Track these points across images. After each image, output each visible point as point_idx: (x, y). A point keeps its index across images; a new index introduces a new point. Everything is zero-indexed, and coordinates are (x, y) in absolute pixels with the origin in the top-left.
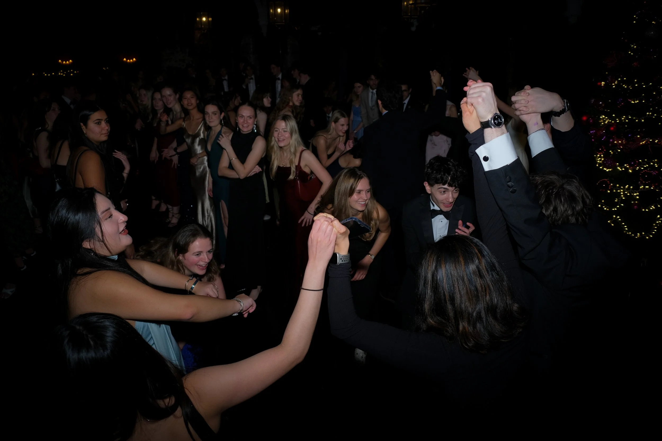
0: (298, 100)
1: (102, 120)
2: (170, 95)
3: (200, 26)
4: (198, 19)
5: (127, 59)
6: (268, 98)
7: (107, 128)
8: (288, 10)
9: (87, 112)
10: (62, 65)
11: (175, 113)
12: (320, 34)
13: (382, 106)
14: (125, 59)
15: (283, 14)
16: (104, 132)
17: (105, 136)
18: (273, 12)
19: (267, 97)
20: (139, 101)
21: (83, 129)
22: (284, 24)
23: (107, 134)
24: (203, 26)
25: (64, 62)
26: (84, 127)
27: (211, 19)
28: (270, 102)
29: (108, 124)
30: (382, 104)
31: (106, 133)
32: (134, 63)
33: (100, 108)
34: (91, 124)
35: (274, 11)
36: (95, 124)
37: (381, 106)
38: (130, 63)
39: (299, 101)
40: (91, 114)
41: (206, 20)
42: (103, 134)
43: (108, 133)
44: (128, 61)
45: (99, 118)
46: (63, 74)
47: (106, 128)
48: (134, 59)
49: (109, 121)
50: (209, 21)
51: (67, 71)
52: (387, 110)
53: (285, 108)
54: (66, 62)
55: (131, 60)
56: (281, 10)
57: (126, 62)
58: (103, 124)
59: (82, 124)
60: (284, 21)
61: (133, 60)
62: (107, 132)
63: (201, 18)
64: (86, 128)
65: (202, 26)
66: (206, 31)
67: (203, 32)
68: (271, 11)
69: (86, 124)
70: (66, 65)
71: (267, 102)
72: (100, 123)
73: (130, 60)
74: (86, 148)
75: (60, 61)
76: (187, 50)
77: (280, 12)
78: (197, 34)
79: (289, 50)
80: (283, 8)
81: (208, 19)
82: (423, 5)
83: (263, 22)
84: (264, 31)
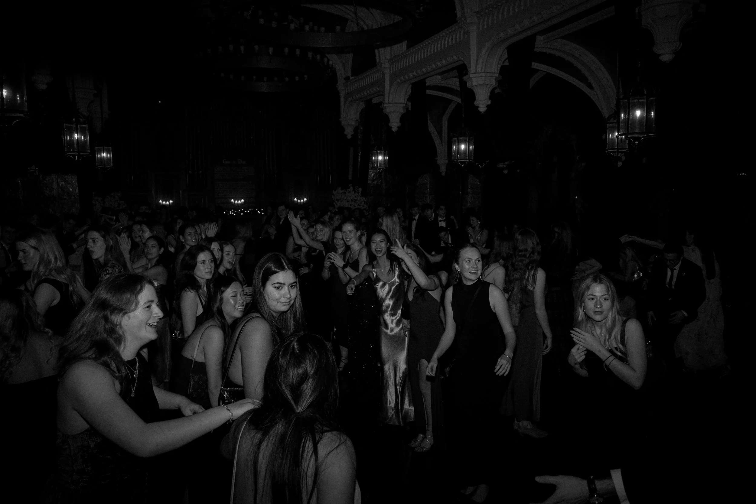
3: (375, 165)
4: (374, 158)
5: (298, 200)
8: (473, 146)
10: (234, 204)
12: (506, 172)
14: (296, 199)
15: (467, 150)
18: (456, 149)
22: (468, 160)
25: (236, 202)
32: (305, 203)
33: (286, 267)
35: (457, 147)
38: (300, 203)
41: (382, 159)
44: (299, 201)
46: (234, 213)
48: (305, 199)
51: (237, 210)
54: (238, 201)
55: (302, 201)
56: (465, 147)
60: (467, 158)
61: (303, 200)
63: (377, 156)
65: (377, 165)
66: (381, 170)
67: (378, 171)
68: (454, 148)
70: (238, 204)
73: (300, 200)
75: (232, 200)
76: (360, 189)
77: (464, 149)
78: (372, 174)
79: (469, 190)
80: (468, 143)
81: (384, 158)
82: (636, 136)
83: (442, 160)
84: (443, 169)
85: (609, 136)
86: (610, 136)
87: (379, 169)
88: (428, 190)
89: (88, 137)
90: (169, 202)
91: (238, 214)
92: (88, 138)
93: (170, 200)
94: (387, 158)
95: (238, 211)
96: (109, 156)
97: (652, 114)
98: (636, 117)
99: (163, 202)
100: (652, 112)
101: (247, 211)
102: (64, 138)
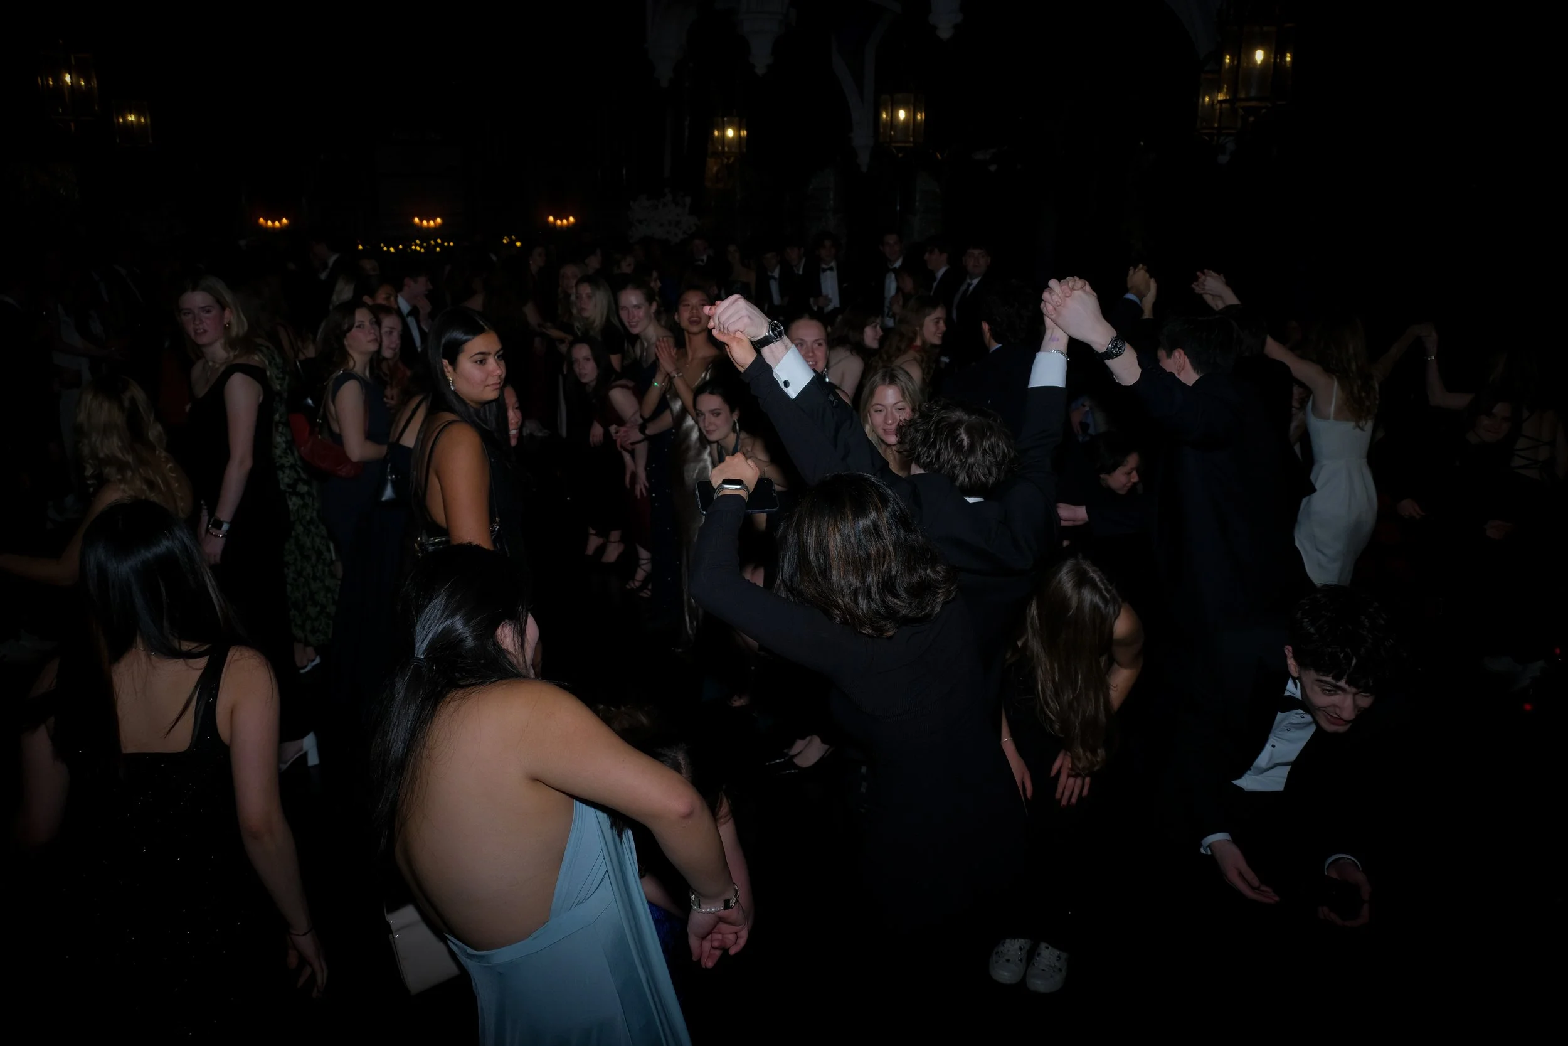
0: (938, 332)
1: (489, 354)
2: (638, 307)
3: (720, 148)
4: (716, 133)
5: (555, 219)
6: (876, 326)
7: (499, 372)
8: (924, 114)
9: (458, 335)
10: (420, 228)
11: (646, 344)
12: (993, 168)
13: (990, 334)
14: (551, 218)
15: (912, 121)
16: (493, 380)
17: (494, 390)
18: (889, 119)
19: (874, 324)
20: (575, 311)
21: (449, 372)
22: (911, 145)
23: (498, 386)
24: (726, 149)
25: (425, 223)
26: (449, 369)
27: (745, 132)
28: (878, 337)
29: (502, 363)
30: (990, 329)
31: (495, 384)
32: (569, 227)
33: (486, 327)
34: (466, 363)
35: (890, 114)
36: (475, 364)
37: (988, 334)
38: (562, 226)
39: (940, 334)
40: (467, 341)
41: (734, 135)
42: (488, 385)
43: (500, 383)
44: (559, 222)
45: (483, 350)
47: (496, 374)
48: (572, 219)
49: (504, 356)
50: (740, 136)
51: (428, 242)
52: (999, 343)
53: (905, 352)
54: (428, 222)
55: (565, 222)
56: (906, 114)
57: (554, 224)
58: (492, 363)
59: (445, 362)
60: (911, 139)
61: (567, 219)
62: (499, 381)
63: (723, 129)
64: (455, 370)
65: (723, 148)
66: (732, 160)
67: (726, 161)
68: (884, 116)
69: (453, 362)
70: (428, 228)
71: (871, 336)
72: (484, 362)
73: (561, 221)
74: (450, 416)
75: (417, 220)
76: (688, 200)
77: (904, 119)
78: (713, 167)
79: (917, 204)
80: (912, 109)
81: (738, 133)
82: (1253, 103)
83: (861, 139)
84: (864, 160)
85: (1204, 99)
86: (1207, 99)
87: (728, 159)
88: (832, 202)
89: (96, 82)
90: (280, 222)
91: (430, 250)
92: (94, 83)
93: (282, 219)
94: (744, 133)
95: (429, 244)
96: (143, 120)
97: (1288, 59)
98: (1255, 62)
99: (267, 222)
100: (1288, 55)
101: (449, 244)
102: (42, 82)
